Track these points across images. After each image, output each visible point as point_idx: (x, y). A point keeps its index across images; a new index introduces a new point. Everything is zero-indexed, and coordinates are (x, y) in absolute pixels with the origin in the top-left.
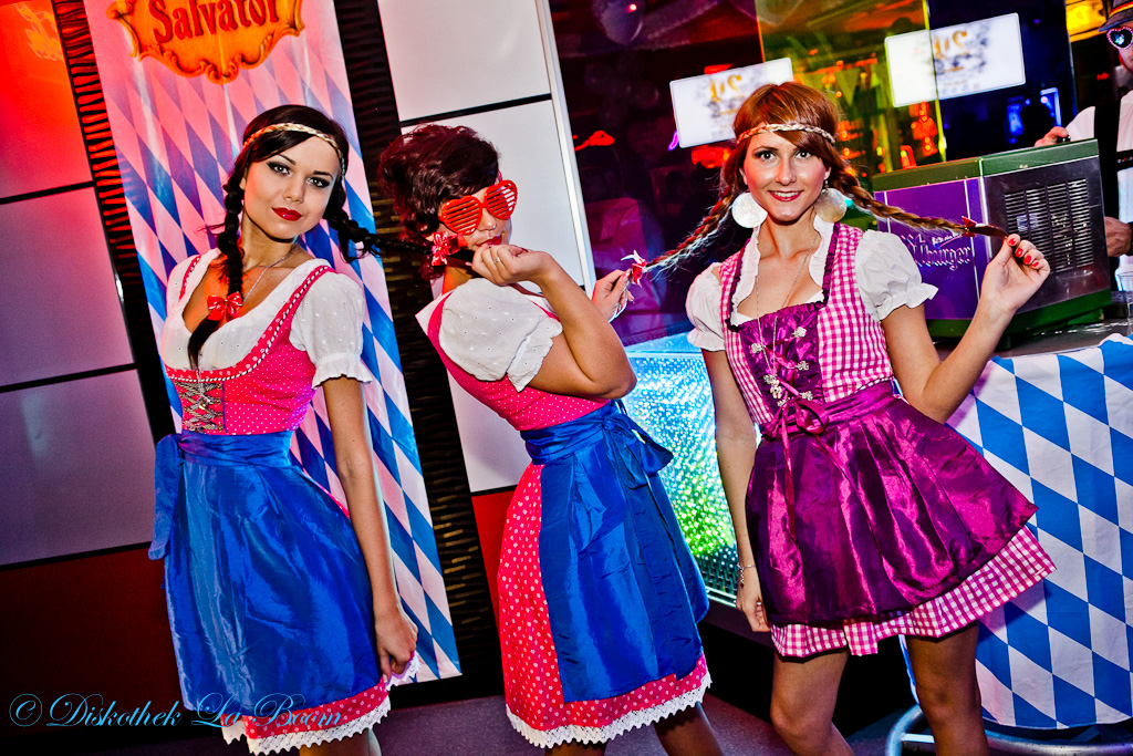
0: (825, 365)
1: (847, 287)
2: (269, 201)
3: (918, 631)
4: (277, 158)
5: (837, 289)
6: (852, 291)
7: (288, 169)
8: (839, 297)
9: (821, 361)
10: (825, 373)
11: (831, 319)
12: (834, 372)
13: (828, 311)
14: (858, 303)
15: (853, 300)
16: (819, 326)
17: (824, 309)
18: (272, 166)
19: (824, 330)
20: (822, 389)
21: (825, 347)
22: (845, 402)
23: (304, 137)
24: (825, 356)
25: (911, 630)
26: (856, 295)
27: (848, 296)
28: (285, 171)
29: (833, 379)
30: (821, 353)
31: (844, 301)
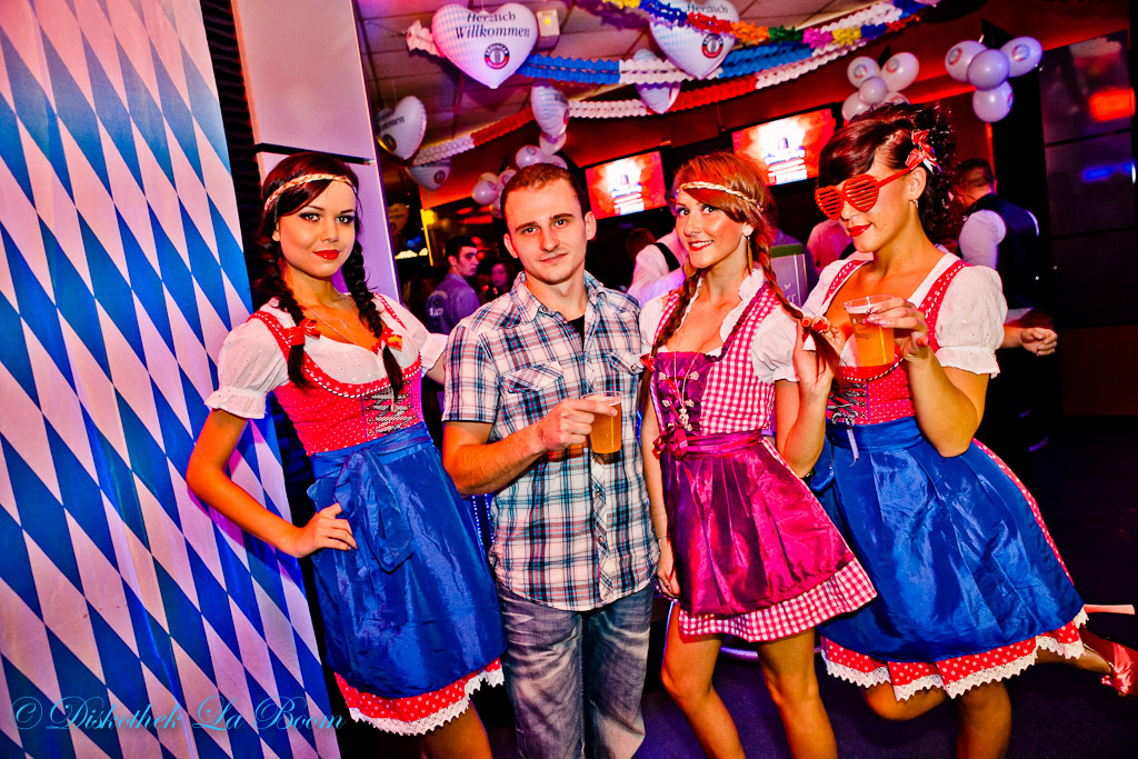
0: (706, 408)
1: (742, 350)
2: (309, 247)
3: (737, 632)
4: (306, 210)
5: (735, 349)
6: (746, 355)
7: (317, 215)
8: (733, 356)
9: (703, 404)
10: (704, 414)
11: (720, 373)
12: (711, 416)
13: (721, 366)
14: (748, 366)
15: (745, 362)
16: (709, 376)
17: (717, 363)
18: (303, 216)
19: (711, 380)
20: (699, 426)
21: (709, 394)
22: (715, 439)
23: (323, 185)
24: (707, 401)
25: (733, 631)
26: (749, 359)
27: (741, 358)
28: (315, 218)
29: (710, 420)
30: (704, 398)
31: (737, 361)
